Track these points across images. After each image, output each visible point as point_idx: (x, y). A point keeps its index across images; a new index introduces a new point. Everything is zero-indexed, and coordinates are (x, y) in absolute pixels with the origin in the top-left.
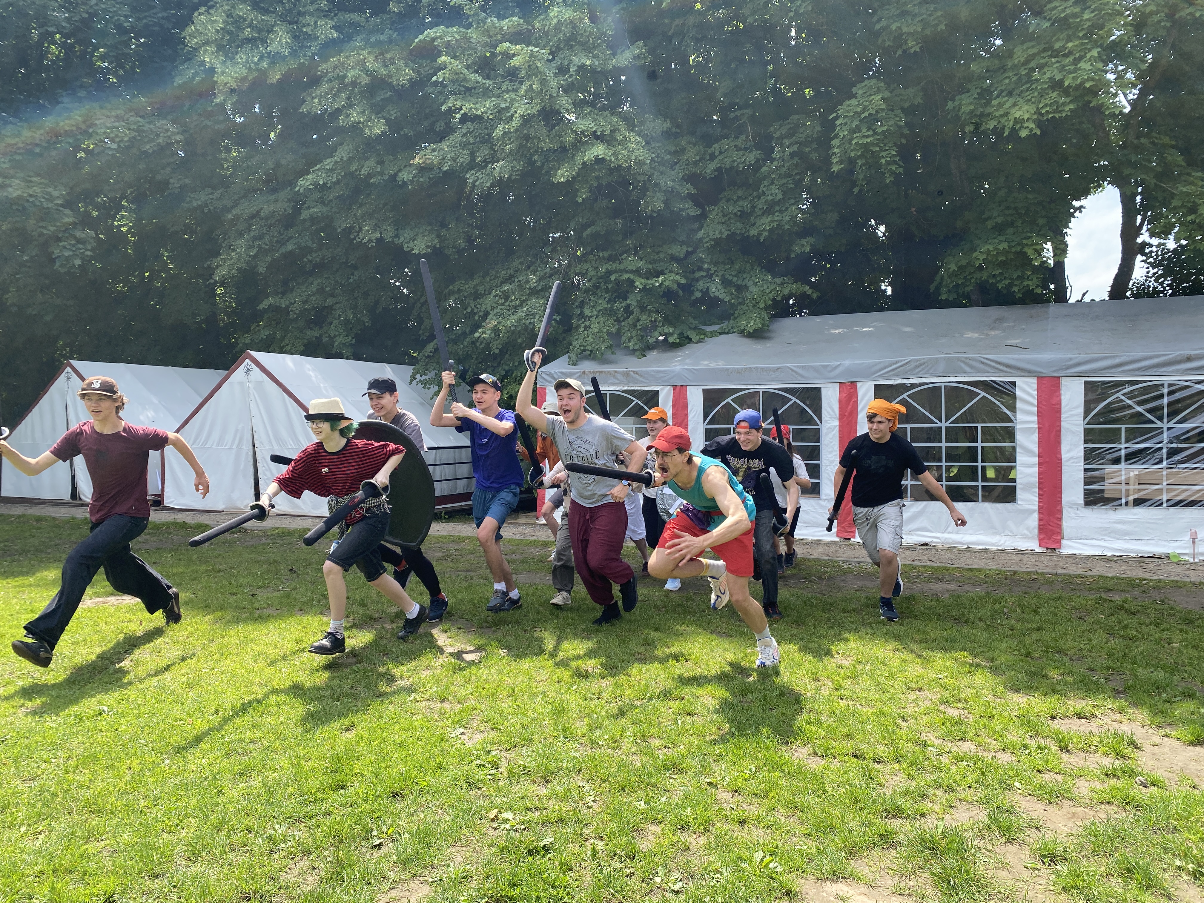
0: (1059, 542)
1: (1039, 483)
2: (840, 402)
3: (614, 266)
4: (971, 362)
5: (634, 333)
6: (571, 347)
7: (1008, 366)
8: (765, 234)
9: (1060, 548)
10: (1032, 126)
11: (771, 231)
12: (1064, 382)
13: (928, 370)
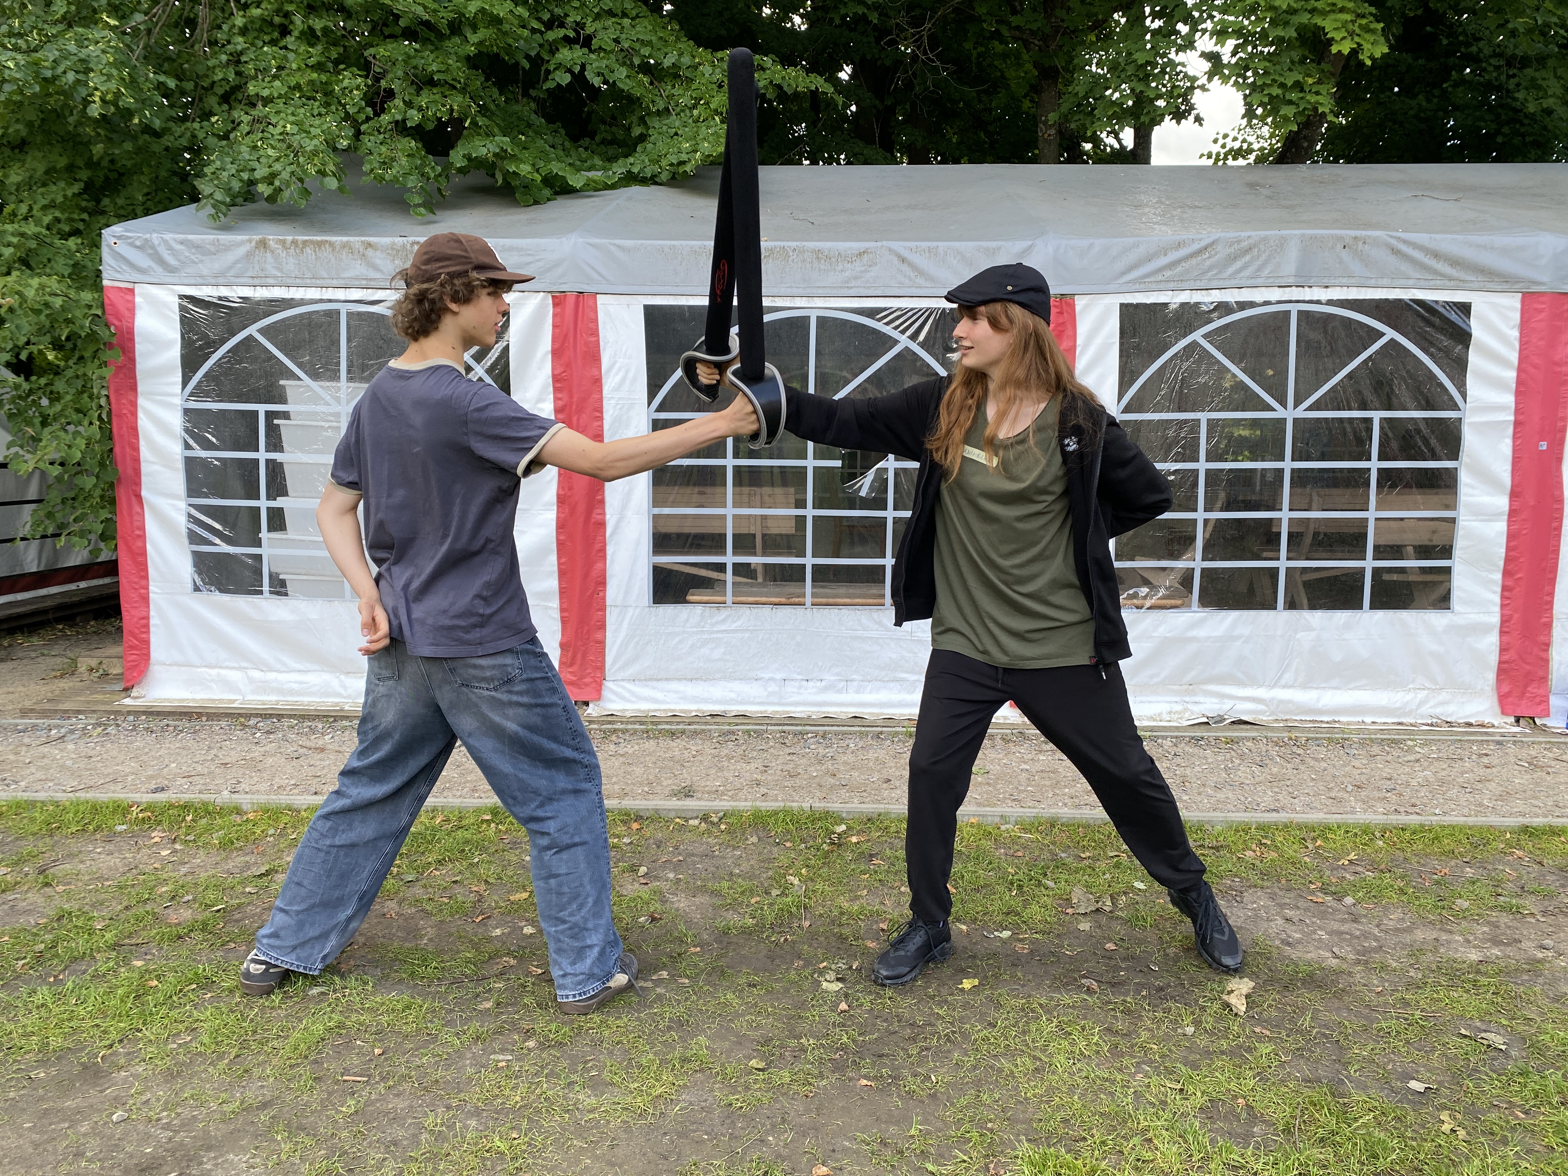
0: (1543, 701)
7: (1456, 263)
9: (1546, 711)
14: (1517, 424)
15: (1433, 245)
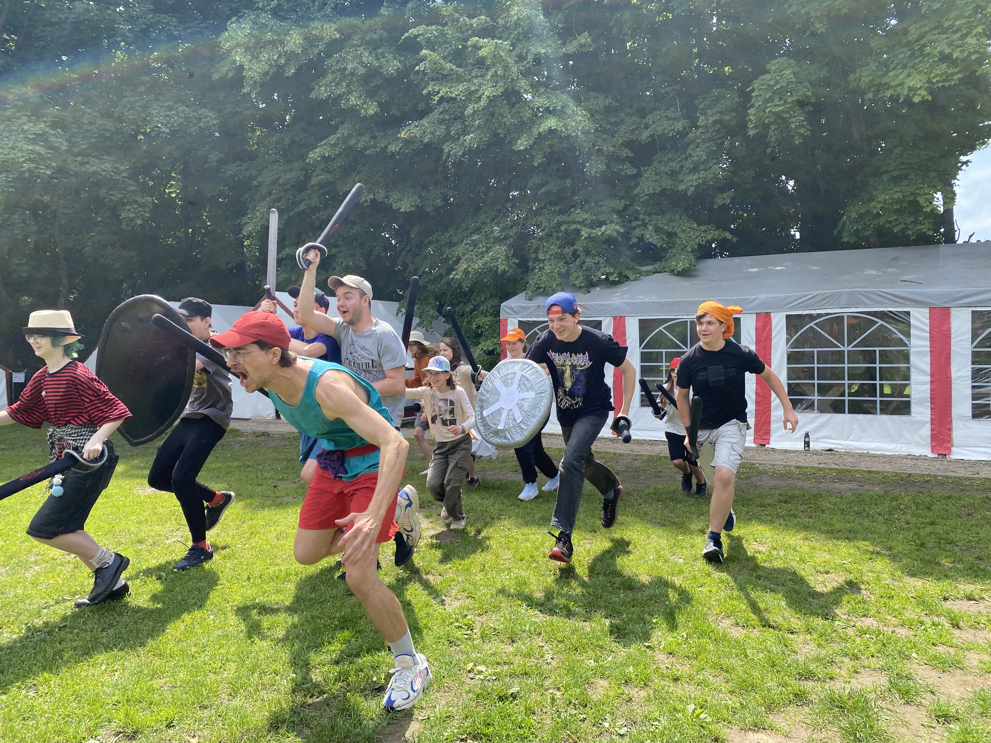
0: (949, 449)
1: (931, 398)
2: (757, 329)
3: (564, 218)
4: (870, 295)
5: (580, 274)
6: (528, 285)
7: (903, 298)
8: (692, 189)
9: (950, 454)
10: (924, 93)
11: (697, 187)
12: (953, 311)
13: (833, 302)
14: (931, 351)
15: (894, 293)
